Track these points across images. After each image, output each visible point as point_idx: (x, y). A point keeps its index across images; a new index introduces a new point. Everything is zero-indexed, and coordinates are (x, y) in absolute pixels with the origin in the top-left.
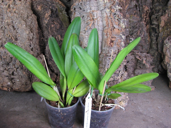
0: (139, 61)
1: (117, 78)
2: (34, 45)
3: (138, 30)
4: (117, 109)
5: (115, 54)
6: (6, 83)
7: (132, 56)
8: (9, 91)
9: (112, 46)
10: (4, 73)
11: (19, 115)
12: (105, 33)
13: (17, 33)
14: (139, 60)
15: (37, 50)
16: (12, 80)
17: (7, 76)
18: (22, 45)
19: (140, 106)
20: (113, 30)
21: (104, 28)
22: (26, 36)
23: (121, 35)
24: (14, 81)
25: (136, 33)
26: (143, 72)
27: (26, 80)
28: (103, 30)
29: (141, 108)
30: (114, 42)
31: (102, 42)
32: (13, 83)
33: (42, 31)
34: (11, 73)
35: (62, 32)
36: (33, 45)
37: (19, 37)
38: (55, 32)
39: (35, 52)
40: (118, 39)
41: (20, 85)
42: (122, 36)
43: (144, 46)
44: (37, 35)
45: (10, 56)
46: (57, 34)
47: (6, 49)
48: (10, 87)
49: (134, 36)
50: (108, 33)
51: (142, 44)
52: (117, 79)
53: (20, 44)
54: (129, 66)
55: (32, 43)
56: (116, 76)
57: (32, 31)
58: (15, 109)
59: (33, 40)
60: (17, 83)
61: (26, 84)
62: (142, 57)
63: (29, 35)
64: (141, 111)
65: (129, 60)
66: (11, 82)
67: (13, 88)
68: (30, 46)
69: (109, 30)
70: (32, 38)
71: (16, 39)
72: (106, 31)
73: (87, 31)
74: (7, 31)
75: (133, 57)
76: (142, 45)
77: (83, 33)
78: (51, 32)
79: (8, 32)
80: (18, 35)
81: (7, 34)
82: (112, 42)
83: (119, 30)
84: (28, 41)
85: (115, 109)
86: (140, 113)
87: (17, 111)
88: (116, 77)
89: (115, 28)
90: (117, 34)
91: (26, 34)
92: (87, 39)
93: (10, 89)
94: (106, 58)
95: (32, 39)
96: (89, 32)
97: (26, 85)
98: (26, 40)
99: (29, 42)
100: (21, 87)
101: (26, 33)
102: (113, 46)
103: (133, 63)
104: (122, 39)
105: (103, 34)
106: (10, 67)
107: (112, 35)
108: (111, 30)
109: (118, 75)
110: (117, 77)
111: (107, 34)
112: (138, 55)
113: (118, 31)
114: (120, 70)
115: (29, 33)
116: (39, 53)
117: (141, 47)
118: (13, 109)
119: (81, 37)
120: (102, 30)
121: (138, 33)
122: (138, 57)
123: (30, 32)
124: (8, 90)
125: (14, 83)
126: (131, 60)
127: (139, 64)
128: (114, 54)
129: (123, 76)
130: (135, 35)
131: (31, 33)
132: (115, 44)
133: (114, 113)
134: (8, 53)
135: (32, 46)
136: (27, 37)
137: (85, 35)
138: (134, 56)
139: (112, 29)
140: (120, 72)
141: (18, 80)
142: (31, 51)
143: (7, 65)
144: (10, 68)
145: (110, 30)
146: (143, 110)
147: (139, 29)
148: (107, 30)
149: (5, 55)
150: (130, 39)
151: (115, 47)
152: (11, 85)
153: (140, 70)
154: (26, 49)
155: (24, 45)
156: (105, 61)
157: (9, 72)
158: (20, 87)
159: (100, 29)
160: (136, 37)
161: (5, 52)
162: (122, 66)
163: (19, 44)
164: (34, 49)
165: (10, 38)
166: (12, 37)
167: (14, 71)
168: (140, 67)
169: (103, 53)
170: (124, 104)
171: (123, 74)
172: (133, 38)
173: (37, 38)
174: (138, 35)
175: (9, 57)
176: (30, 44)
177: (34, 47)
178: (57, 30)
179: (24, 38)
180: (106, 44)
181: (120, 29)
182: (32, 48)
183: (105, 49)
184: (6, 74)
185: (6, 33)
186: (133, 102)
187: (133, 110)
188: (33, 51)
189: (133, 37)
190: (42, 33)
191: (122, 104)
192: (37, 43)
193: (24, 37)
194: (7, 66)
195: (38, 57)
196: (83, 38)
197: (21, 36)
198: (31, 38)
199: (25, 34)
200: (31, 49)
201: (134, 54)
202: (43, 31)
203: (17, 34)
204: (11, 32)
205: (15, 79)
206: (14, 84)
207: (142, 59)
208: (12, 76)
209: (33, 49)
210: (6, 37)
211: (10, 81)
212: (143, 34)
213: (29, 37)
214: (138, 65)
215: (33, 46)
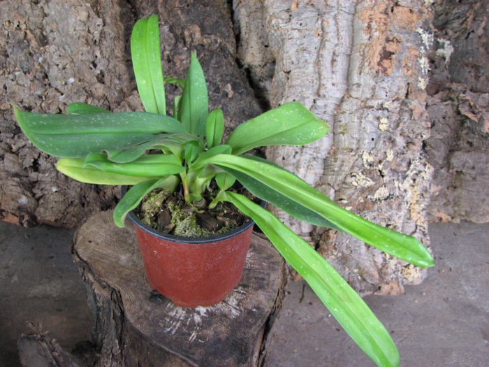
0: (468, 124)
1: (399, 188)
2: (107, 63)
3: (468, 11)
4: (397, 293)
5: (397, 99)
6: (13, 200)
7: (446, 103)
8: (25, 225)
9: (385, 70)
10: (5, 164)
11: (60, 311)
12: (360, 22)
13: (46, 15)
14: (468, 118)
15: (119, 79)
16: (34, 187)
17: (16, 175)
18: (65, 61)
19: (468, 280)
20: (392, 11)
21: (357, 4)
22: (77, 28)
23: (421, 31)
24: (39, 194)
25: (461, 21)
26: (480, 162)
27: (81, 189)
28: (356, 12)
29: (470, 288)
30: (393, 56)
31: (349, 56)
32: (38, 200)
33: (134, 7)
34: (28, 162)
35: (205, 12)
36: (104, 61)
37: (52, 31)
38: (179, 12)
39: (113, 86)
40: (409, 44)
41: (62, 207)
42: (423, 36)
43: (482, 68)
44: (116, 24)
45: (22, 102)
46: (187, 22)
47: (7, 78)
48: (28, 213)
49: (450, 33)
50: (373, 24)
51: (477, 61)
52: (402, 190)
53: (55, 57)
54: (436, 139)
55: (101, 53)
56: (398, 180)
57: (99, 8)
58: (48, 289)
59: (105, 42)
60: (52, 197)
61: (84, 201)
62: (480, 110)
63: (89, 24)
64: (472, 298)
65: (437, 121)
66: (29, 194)
67: (39, 218)
68: (92, 66)
69: (377, 11)
70: (101, 36)
71: (41, 41)
72: (367, 16)
73: (299, 14)
74: (6, 9)
75: (449, 107)
76: (475, 65)
77: (280, 21)
78: (165, 15)
79: (13, 14)
80: (47, 24)
81: (9, 21)
82: (387, 55)
83: (411, 11)
84: (85, 49)
85: (389, 293)
86: (470, 306)
87: (54, 296)
88: (396, 183)
89: (399, 6)
90: (405, 28)
91: (78, 23)
92: (296, 44)
93: (27, 221)
94: (364, 116)
95: (100, 40)
96: (303, 16)
97: (83, 205)
98: (80, 42)
99: (89, 52)
100: (65, 213)
101: (78, 18)
102: (389, 71)
103: (449, 130)
104: (422, 48)
105: (353, 26)
106: (23, 143)
107: (389, 33)
108: (386, 13)
109: (404, 178)
110: (400, 185)
111: (369, 27)
112: (467, 100)
113: (410, 14)
114: (411, 157)
115: (89, 17)
116: (125, 90)
117: (473, 71)
118: (40, 287)
119: (273, 34)
120: (352, 10)
121: (465, 20)
122: (464, 111)
123: (92, 13)
124: (22, 224)
125: (41, 197)
126: (441, 120)
127: (467, 134)
128: (393, 101)
129: (418, 180)
130: (456, 30)
131: (96, 16)
132: (398, 64)
133: (384, 305)
134: (14, 93)
135: (100, 67)
136: (83, 33)
137: (289, 27)
138: (452, 105)
139: (390, 10)
140: (412, 166)
141: (54, 189)
142: (99, 85)
143: (12, 135)
144: (23, 147)
145: (381, 13)
146: (478, 296)
147: (471, 7)
148: (369, 13)
149: (6, 99)
150: (438, 42)
151: (397, 74)
152: (30, 207)
153: (469, 154)
154: (78, 75)
155: (72, 61)
156: (360, 125)
157: (20, 161)
158: (63, 214)
159: (343, 9)
160: (457, 34)
161: (5, 88)
162: (417, 144)
163: (54, 60)
164: (106, 75)
165: (21, 35)
166: (28, 32)
167: (39, 157)
168: (471, 144)
169: (353, 96)
170: (416, 276)
171: (420, 172)
172: (449, 40)
173: (119, 34)
174: (466, 29)
175: (22, 106)
176: (92, 60)
177: (109, 71)
178: (188, 6)
179: (72, 38)
180: (366, 64)
181: (416, 10)
182: (99, 72)
183: (362, 82)
184: (12, 165)
185: (5, 15)
186: (443, 266)
187: (445, 296)
188: (103, 83)
189: (446, 34)
190: (132, 15)
191: (412, 275)
192: (118, 55)
193: (71, 31)
194: (13, 138)
195: (123, 103)
196: (283, 40)
197: (61, 30)
198: (97, 35)
199: (73, 20)
200: (97, 77)
201: (452, 96)
202: (139, 9)
203: (44, 22)
204: (23, 13)
205: (43, 186)
206: (42, 201)
207: (479, 116)
208: (33, 175)
209: (103, 76)
210: (6, 32)
211: (26, 192)
212: (483, 24)
213: (89, 31)
214: (465, 137)
215: (104, 65)
